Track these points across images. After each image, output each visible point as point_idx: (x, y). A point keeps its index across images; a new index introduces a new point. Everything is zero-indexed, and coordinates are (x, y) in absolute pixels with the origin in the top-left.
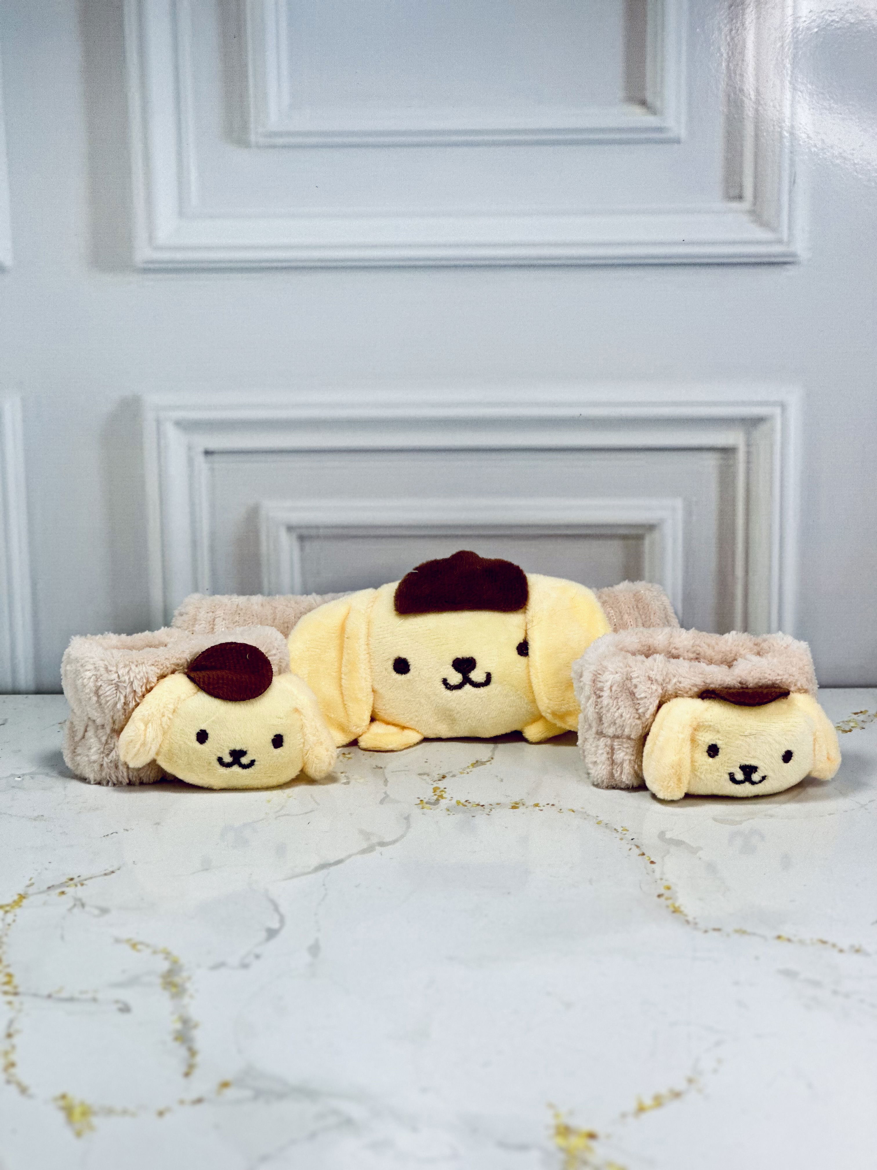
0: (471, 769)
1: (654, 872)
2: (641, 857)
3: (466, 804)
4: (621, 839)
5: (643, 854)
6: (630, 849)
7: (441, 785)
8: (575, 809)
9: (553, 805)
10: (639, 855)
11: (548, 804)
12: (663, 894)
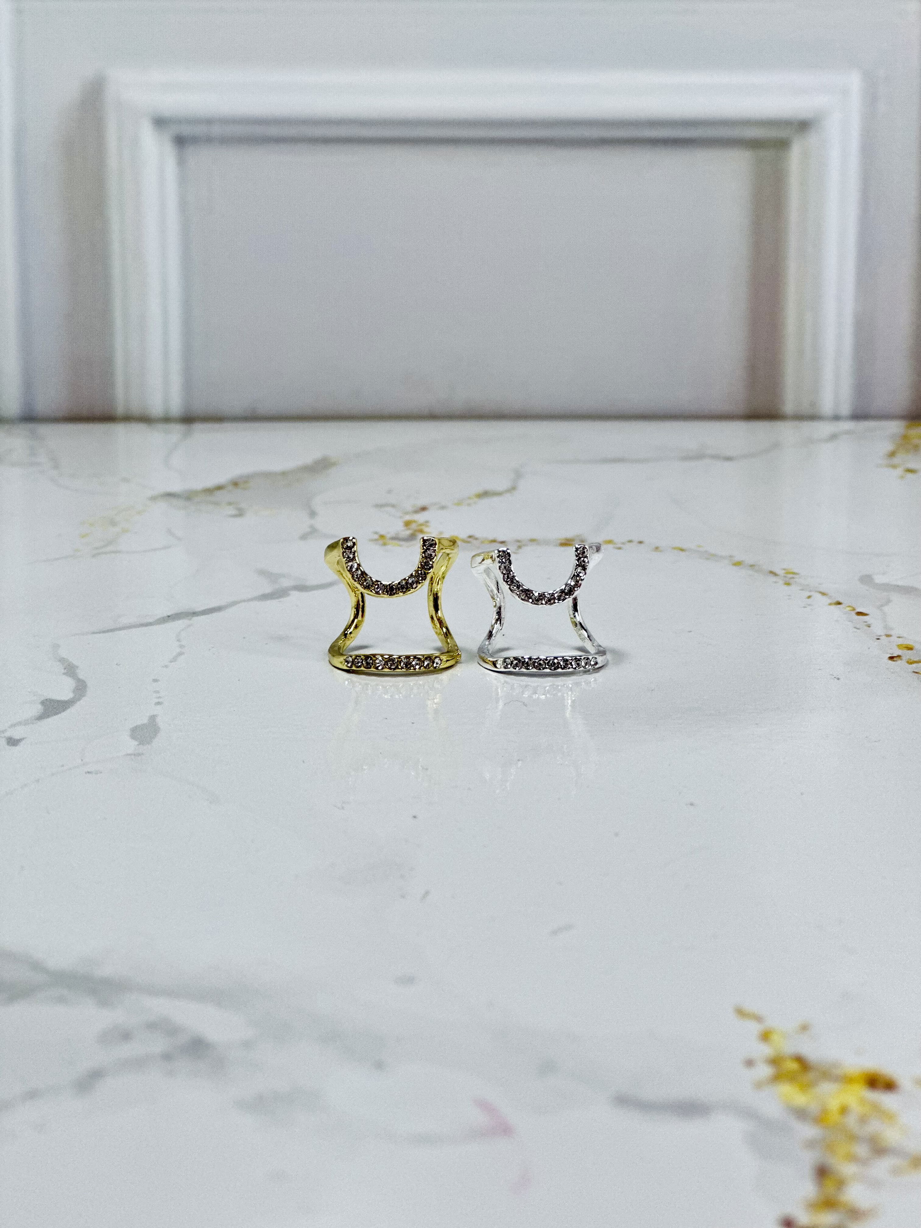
0: (476, 500)
1: (869, 627)
2: (833, 607)
3: (469, 540)
4: (788, 584)
5: (839, 603)
6: (809, 597)
7: (420, 518)
8: (684, 547)
9: (641, 542)
10: (830, 604)
11: (630, 541)
12: (899, 656)
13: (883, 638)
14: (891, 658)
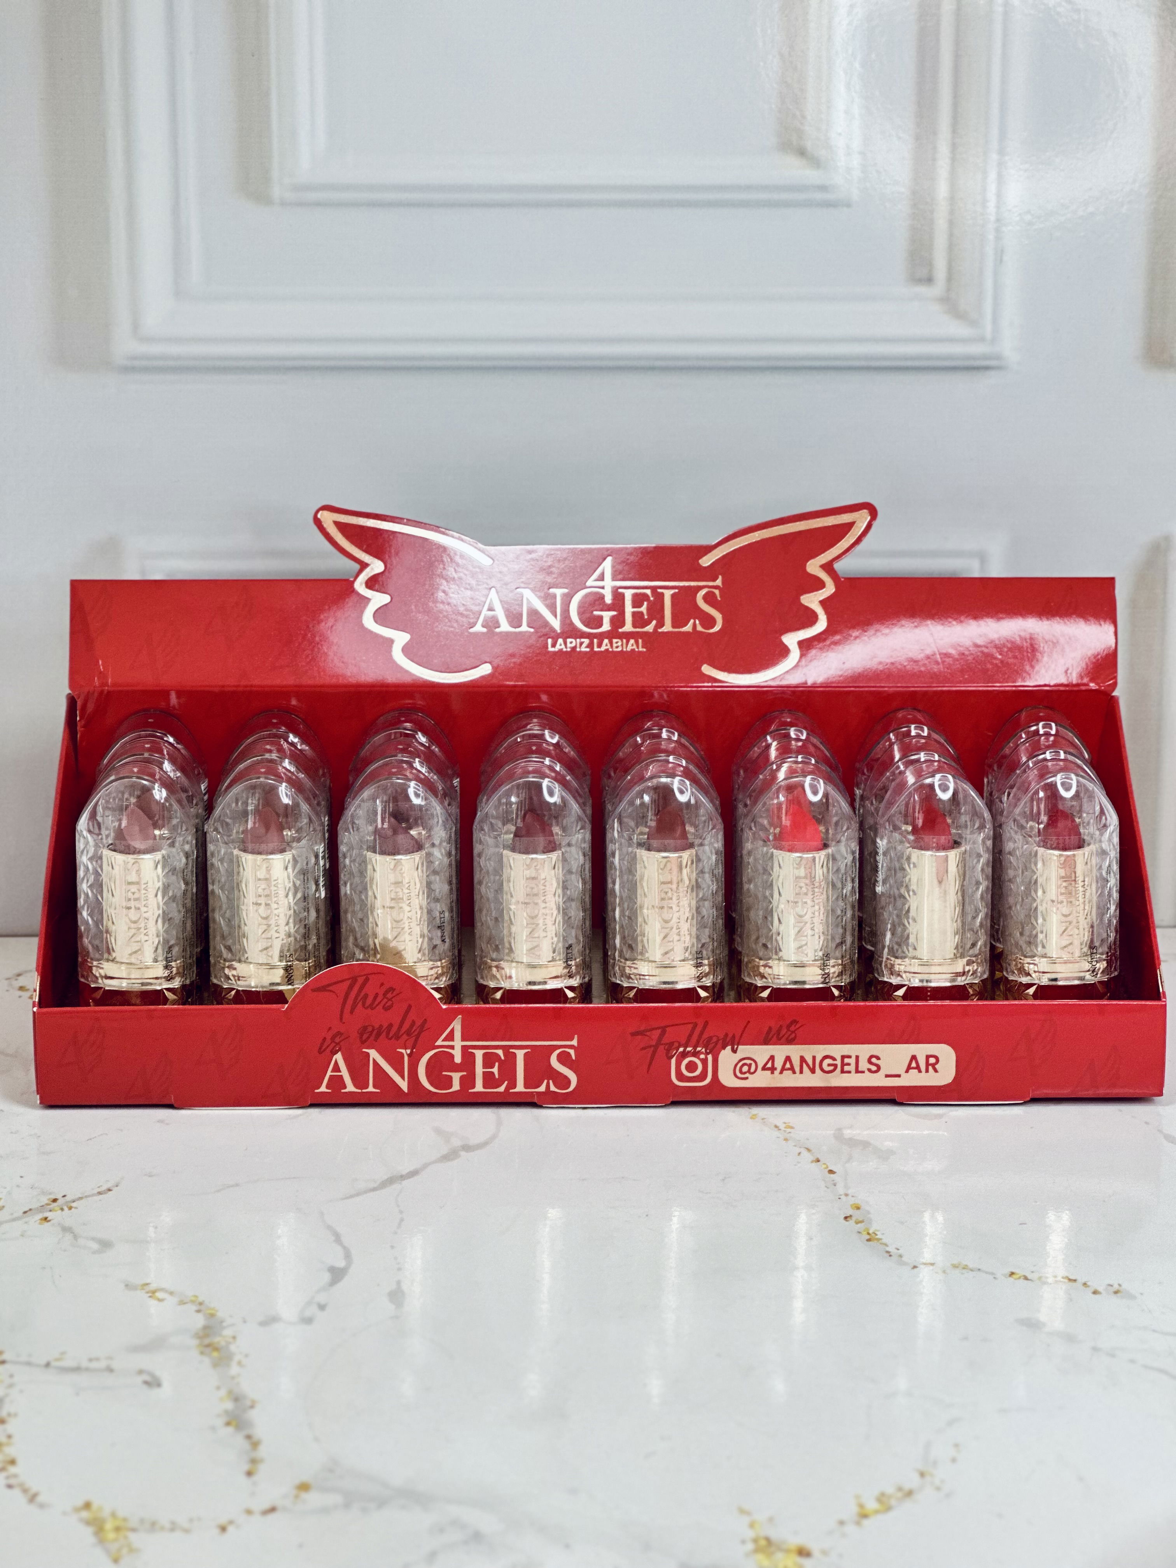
1: (835, 1185)
2: (814, 1164)
4: (786, 1140)
5: (818, 1161)
6: (799, 1154)
10: (812, 1162)
12: (851, 1216)
13: (843, 1197)
14: (846, 1218)
